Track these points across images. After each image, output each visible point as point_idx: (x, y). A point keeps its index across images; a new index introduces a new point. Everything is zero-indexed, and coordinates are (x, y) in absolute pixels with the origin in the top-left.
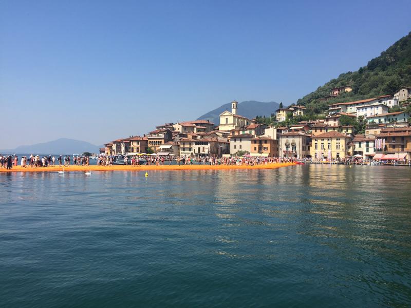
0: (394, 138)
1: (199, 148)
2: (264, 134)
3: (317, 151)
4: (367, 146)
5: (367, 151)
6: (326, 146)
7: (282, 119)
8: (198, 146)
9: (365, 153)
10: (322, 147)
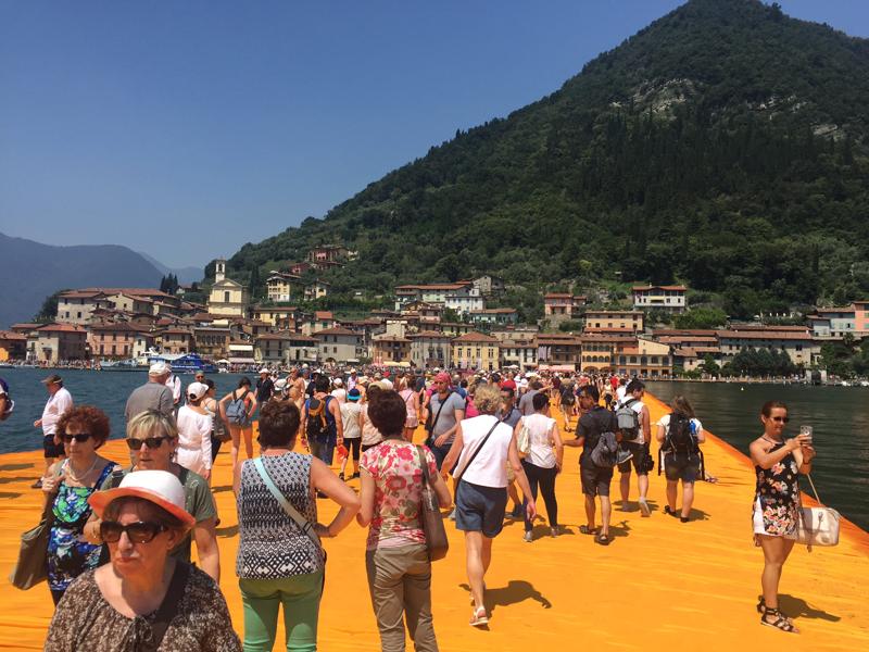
0: (558, 346)
1: (298, 352)
2: (385, 332)
3: (461, 360)
4: (525, 355)
5: (525, 361)
6: (474, 352)
7: (282, 297)
8: (296, 348)
9: (522, 363)
10: (469, 355)
